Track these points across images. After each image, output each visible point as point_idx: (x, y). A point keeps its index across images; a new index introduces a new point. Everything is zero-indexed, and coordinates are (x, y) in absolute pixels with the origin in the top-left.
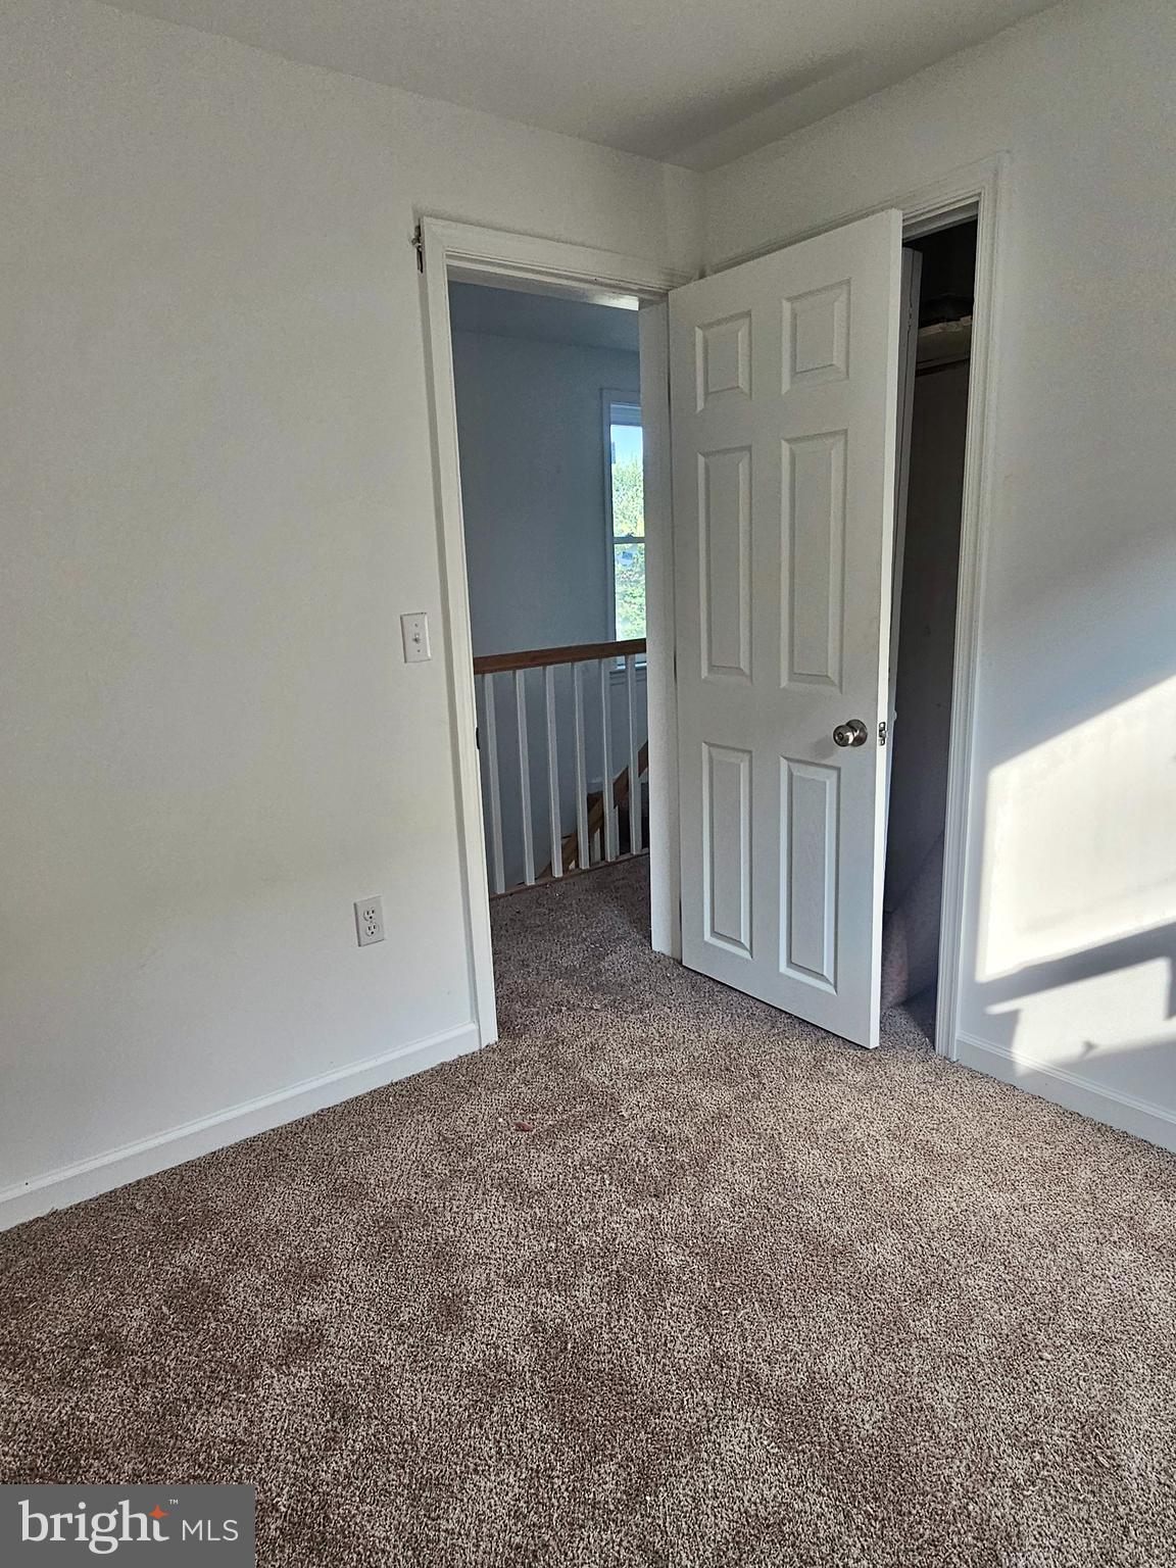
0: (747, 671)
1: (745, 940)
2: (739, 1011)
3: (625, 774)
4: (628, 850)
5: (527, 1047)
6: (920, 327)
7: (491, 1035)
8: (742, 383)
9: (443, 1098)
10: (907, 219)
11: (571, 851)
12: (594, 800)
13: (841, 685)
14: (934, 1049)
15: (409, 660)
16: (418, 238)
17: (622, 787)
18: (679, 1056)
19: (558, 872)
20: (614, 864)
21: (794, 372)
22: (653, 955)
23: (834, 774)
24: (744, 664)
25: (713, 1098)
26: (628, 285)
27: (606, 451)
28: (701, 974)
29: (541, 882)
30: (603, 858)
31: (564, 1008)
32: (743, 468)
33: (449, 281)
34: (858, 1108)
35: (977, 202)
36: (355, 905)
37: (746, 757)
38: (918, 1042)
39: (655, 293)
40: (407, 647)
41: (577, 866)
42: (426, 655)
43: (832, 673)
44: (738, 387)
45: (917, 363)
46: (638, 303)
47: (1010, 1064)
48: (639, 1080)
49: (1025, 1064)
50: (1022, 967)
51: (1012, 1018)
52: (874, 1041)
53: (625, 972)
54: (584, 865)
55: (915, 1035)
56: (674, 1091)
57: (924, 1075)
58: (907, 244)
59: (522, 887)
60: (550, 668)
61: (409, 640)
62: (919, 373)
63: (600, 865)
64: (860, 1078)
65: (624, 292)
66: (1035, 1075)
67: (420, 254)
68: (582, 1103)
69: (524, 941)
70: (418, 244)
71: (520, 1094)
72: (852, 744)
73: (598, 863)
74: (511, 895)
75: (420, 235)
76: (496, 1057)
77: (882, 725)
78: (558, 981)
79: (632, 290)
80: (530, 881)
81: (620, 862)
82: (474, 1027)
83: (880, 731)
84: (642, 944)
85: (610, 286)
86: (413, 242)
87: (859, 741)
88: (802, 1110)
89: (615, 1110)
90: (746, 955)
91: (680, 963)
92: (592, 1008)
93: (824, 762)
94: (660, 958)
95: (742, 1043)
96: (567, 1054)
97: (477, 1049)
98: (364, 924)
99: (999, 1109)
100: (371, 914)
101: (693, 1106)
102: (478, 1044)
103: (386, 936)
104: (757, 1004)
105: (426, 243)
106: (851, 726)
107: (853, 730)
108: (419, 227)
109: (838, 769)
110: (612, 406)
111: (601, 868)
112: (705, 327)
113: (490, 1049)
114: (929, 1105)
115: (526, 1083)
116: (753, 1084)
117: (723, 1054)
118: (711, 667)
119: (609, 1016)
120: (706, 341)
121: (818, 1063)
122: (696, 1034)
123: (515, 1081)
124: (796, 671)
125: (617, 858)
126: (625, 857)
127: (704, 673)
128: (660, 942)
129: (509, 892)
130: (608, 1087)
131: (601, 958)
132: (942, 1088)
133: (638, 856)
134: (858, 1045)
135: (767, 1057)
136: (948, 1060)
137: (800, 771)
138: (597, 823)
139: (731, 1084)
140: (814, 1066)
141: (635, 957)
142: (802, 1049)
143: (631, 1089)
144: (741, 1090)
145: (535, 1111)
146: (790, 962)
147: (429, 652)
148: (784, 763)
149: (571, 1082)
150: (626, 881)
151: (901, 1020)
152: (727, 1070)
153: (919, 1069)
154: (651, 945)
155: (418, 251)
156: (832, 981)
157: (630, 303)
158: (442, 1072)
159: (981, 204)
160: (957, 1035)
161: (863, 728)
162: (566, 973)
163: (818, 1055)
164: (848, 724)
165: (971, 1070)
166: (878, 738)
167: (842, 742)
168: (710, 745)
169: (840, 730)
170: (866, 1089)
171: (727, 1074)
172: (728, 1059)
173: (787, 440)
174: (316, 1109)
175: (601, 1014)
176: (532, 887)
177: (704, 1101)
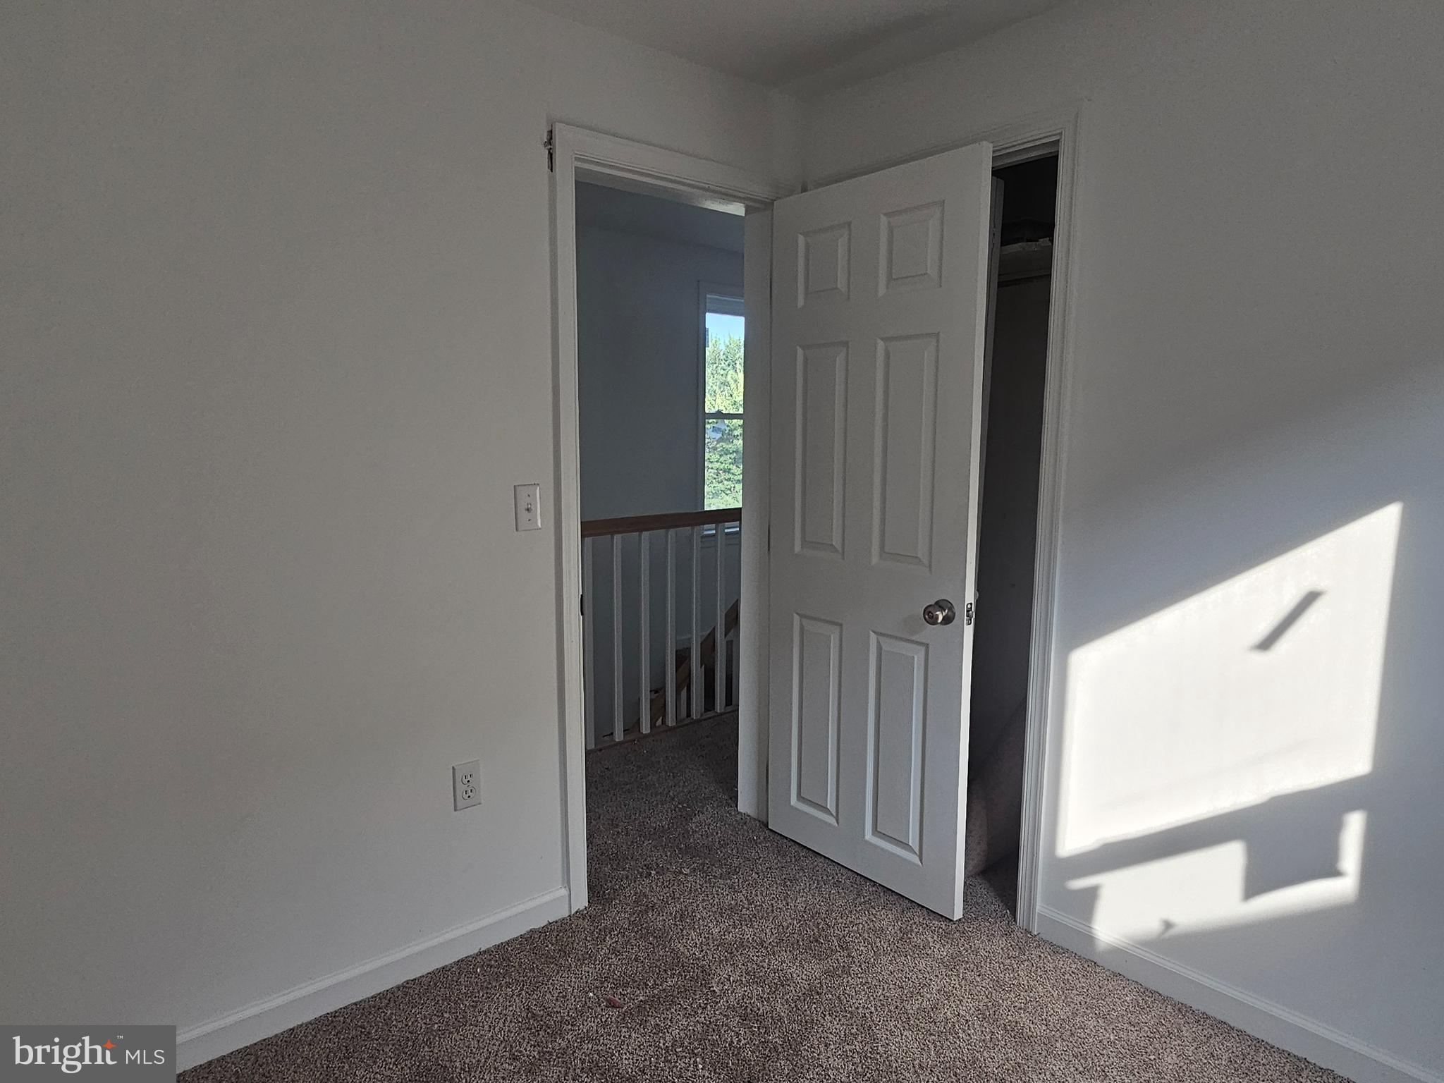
0: (839, 548)
1: (831, 805)
2: (825, 877)
3: (712, 634)
4: (713, 707)
5: (619, 914)
6: (1001, 246)
7: (581, 900)
8: (841, 284)
9: (532, 970)
10: (997, 150)
11: (658, 709)
12: (682, 658)
13: (930, 566)
14: (1015, 921)
15: (520, 529)
16: (550, 141)
17: (708, 645)
18: (768, 925)
19: (646, 729)
20: (699, 721)
21: (890, 278)
22: (739, 817)
23: (923, 649)
24: (836, 542)
25: (805, 973)
26: (735, 193)
27: (702, 336)
28: (786, 838)
29: (629, 737)
30: (689, 715)
31: (653, 872)
32: (840, 360)
33: (575, 181)
34: (947, 985)
35: (1059, 140)
36: (453, 768)
37: (837, 630)
38: (999, 914)
39: (762, 202)
40: (519, 516)
41: (663, 722)
42: (537, 525)
43: (922, 552)
44: (837, 288)
45: (999, 275)
46: (744, 209)
47: (1090, 939)
48: (730, 951)
49: (1106, 941)
50: (1101, 843)
51: (1092, 894)
52: (958, 914)
53: (712, 834)
54: (671, 722)
55: (995, 905)
56: (765, 965)
57: (1008, 949)
58: (996, 173)
59: (613, 743)
60: (646, 534)
61: (520, 511)
62: (1000, 285)
63: (686, 722)
64: (945, 952)
65: (731, 199)
66: (1115, 951)
67: (551, 155)
68: (672, 976)
69: (614, 799)
70: (549, 147)
71: (610, 965)
72: (941, 623)
73: (684, 719)
74: (601, 750)
75: (551, 138)
76: (585, 923)
77: (969, 606)
78: (646, 842)
79: (740, 197)
80: (619, 736)
81: (705, 720)
82: (564, 892)
83: (968, 611)
84: (729, 805)
85: (721, 193)
86: (545, 144)
87: (947, 620)
88: (891, 986)
89: (706, 984)
90: (833, 821)
91: (767, 826)
92: (681, 872)
93: (914, 638)
94: (745, 819)
95: (829, 913)
96: (658, 920)
97: (565, 914)
98: (461, 788)
99: (1083, 988)
100: (468, 779)
101: (785, 982)
102: (567, 906)
103: (482, 801)
104: (843, 871)
105: (557, 146)
106: (940, 605)
107: (942, 609)
108: (551, 132)
109: (927, 646)
110: (708, 296)
111: (687, 725)
112: (806, 234)
113: (580, 915)
114: (1015, 982)
115: (615, 952)
116: (841, 956)
117: (811, 924)
118: (804, 541)
119: (696, 881)
120: (807, 246)
121: (904, 935)
122: (784, 902)
123: (605, 950)
124: (886, 550)
125: (702, 715)
126: (710, 714)
127: (797, 549)
128: (746, 803)
129: (598, 747)
130: (698, 959)
131: (688, 818)
132: (1026, 963)
133: (721, 714)
134: (942, 916)
135: (855, 928)
136: (1030, 933)
137: (888, 646)
138: (684, 682)
139: (820, 957)
140: (901, 939)
141: (722, 819)
142: (887, 920)
143: (721, 961)
144: (831, 963)
145: (626, 985)
146: (875, 831)
147: (539, 521)
148: (873, 637)
149: (661, 953)
150: (710, 739)
151: (982, 890)
152: (817, 941)
153: (1002, 943)
154: (737, 806)
155: (549, 152)
156: (917, 850)
157: (737, 209)
158: (533, 940)
159: (1062, 144)
160: (1038, 907)
161: (951, 608)
162: (654, 833)
163: (904, 926)
164: (937, 603)
165: (1052, 944)
166: (965, 617)
167: (932, 620)
168: (801, 616)
169: (930, 609)
170: (953, 963)
171: (815, 945)
172: (816, 930)
173: (882, 339)
174: (401, 980)
175: (690, 878)
176: (620, 743)
177: (794, 975)
